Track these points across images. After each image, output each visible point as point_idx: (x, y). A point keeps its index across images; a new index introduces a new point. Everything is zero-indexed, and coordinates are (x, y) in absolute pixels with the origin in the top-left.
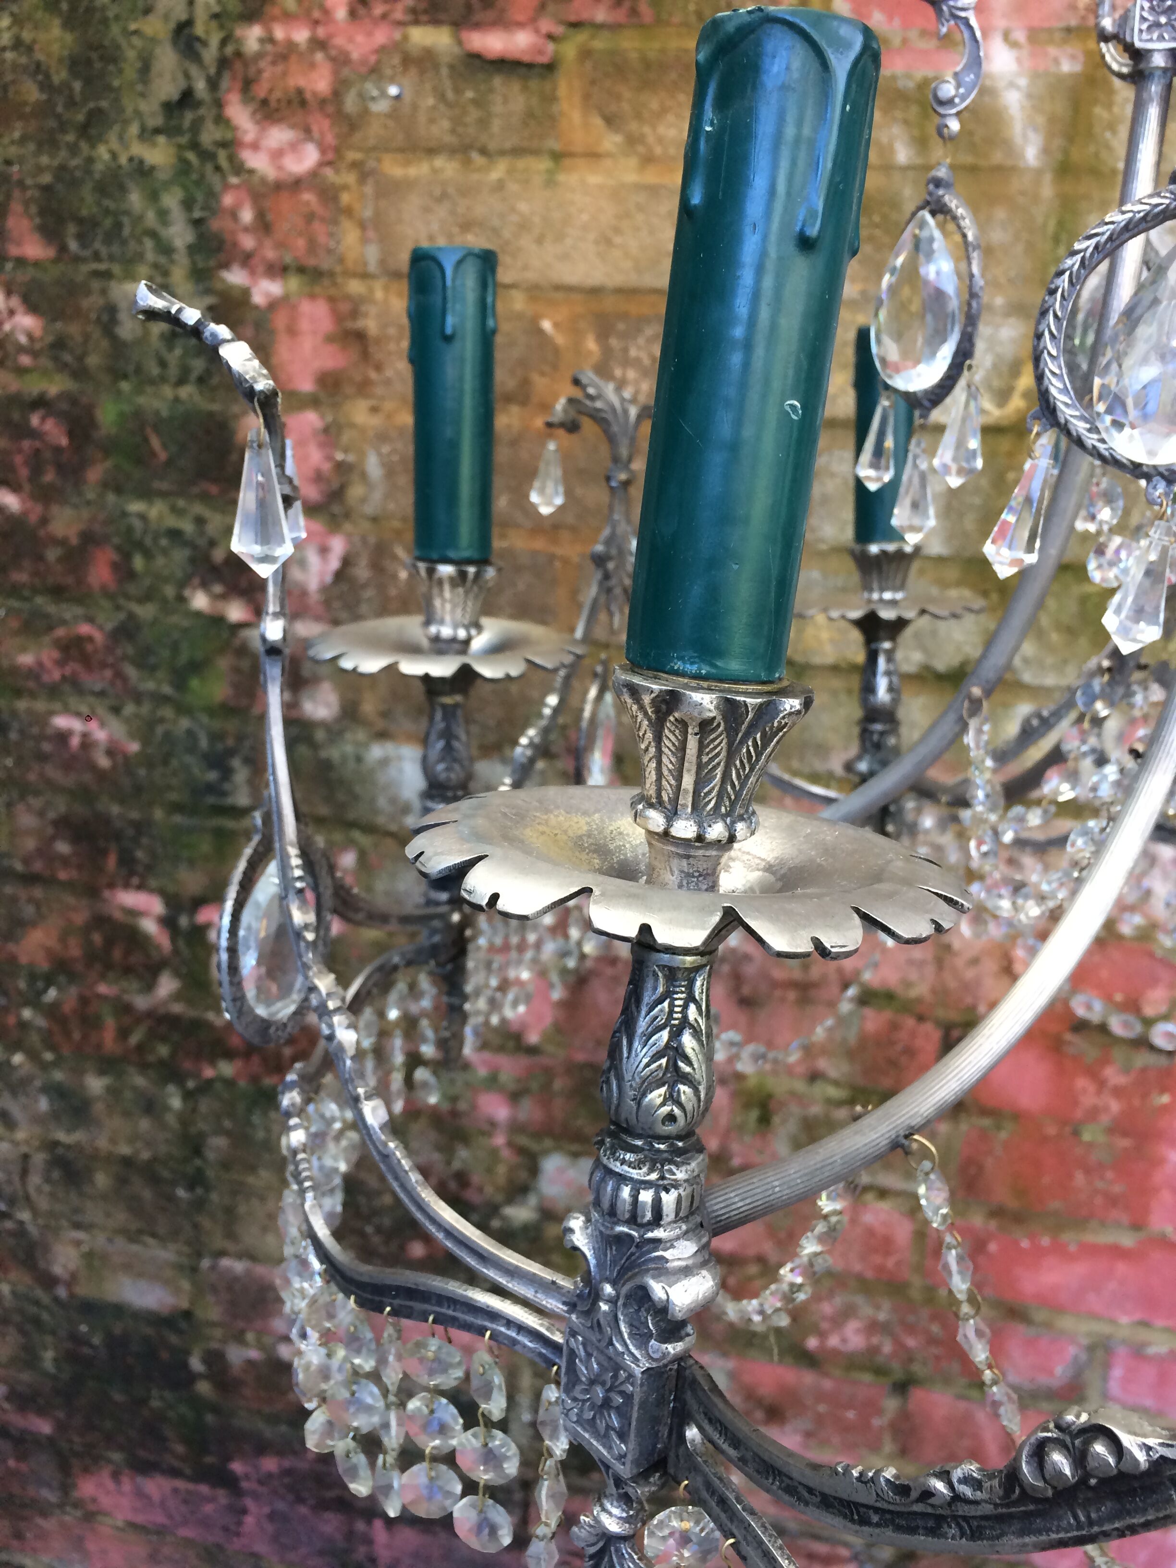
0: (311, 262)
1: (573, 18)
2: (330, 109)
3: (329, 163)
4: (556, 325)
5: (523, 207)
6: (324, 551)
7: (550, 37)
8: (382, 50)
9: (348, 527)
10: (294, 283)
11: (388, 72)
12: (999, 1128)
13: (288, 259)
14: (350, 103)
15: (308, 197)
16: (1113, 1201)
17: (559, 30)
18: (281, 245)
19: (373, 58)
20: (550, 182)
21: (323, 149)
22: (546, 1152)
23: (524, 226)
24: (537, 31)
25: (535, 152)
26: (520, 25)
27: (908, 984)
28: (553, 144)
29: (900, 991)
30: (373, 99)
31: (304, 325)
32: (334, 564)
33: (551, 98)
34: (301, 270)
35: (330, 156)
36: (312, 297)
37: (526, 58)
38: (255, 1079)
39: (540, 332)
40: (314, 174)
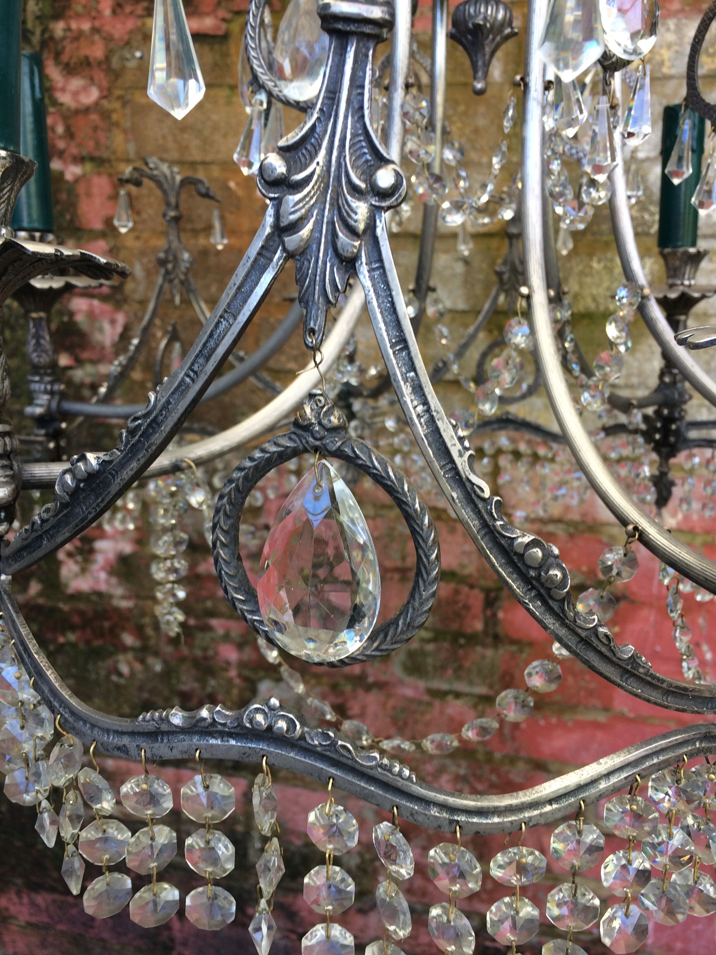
0: (97, 154)
1: (236, 9)
2: (104, 67)
3: (105, 97)
4: (238, 184)
5: (215, 117)
6: (113, 322)
7: (224, 20)
8: (131, 32)
9: (126, 307)
10: (89, 167)
11: (135, 44)
12: (521, 651)
13: (84, 153)
14: (115, 63)
15: (94, 117)
16: (590, 693)
17: (228, 16)
18: (80, 145)
19: (126, 37)
20: (229, 103)
21: (101, 89)
22: (261, 679)
23: (215, 128)
24: (216, 17)
25: (220, 86)
26: (207, 14)
27: (463, 566)
28: (229, 81)
29: (458, 570)
30: (127, 59)
31: (95, 190)
32: (119, 329)
33: (225, 55)
34: (92, 159)
35: (105, 93)
36: (99, 174)
37: (211, 32)
38: (88, 643)
39: (228, 188)
40: (97, 103)
